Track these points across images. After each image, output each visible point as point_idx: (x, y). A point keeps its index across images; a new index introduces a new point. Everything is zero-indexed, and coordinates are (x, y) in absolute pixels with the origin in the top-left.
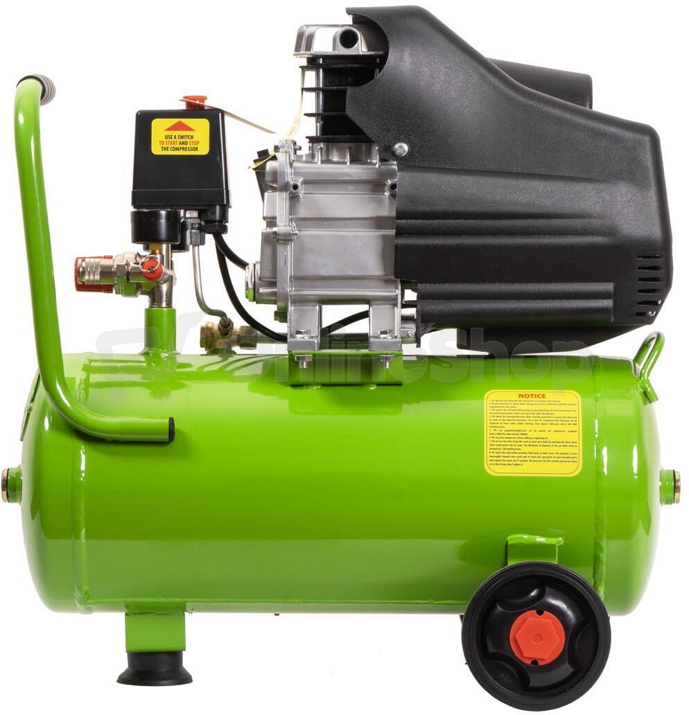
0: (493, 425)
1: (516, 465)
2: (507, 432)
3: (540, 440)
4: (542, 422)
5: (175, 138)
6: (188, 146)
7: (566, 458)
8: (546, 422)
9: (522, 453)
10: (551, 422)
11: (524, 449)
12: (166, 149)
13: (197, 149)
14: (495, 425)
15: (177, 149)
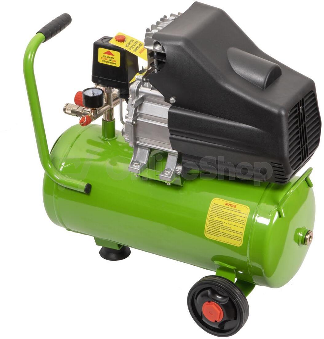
0: (211, 216)
1: (217, 236)
2: (215, 221)
3: (228, 228)
4: (230, 220)
5: (107, 57)
6: (112, 62)
7: (236, 238)
8: (232, 220)
9: (220, 232)
10: (234, 221)
11: (220, 230)
12: (104, 61)
13: (115, 64)
14: (212, 216)
15: (108, 62)
